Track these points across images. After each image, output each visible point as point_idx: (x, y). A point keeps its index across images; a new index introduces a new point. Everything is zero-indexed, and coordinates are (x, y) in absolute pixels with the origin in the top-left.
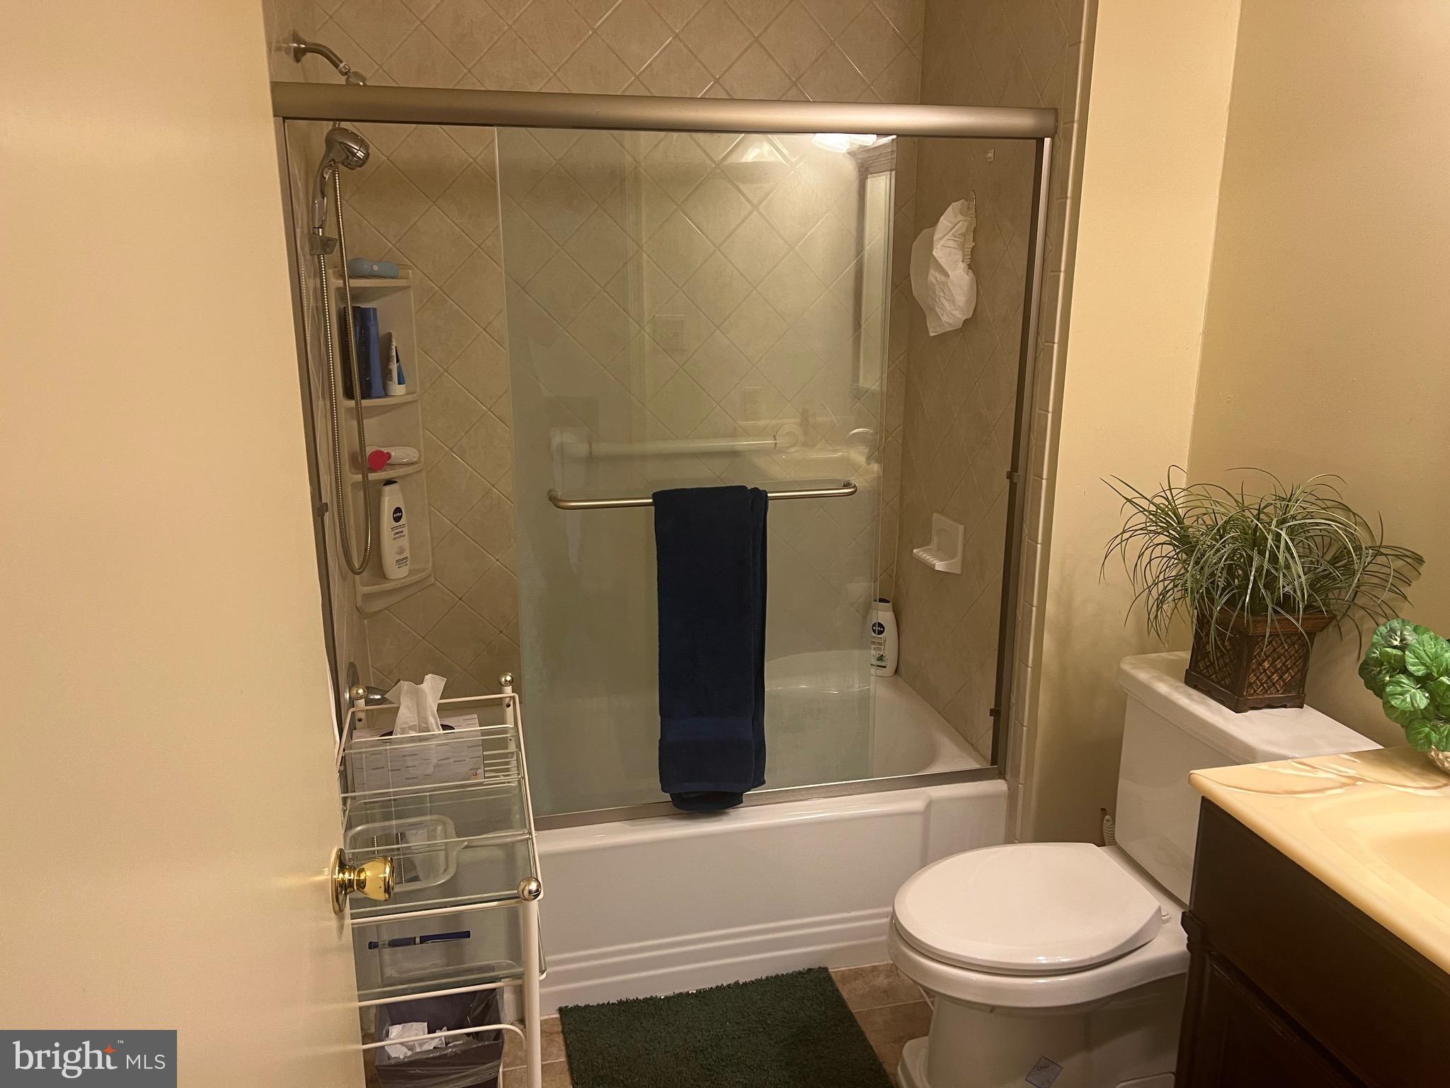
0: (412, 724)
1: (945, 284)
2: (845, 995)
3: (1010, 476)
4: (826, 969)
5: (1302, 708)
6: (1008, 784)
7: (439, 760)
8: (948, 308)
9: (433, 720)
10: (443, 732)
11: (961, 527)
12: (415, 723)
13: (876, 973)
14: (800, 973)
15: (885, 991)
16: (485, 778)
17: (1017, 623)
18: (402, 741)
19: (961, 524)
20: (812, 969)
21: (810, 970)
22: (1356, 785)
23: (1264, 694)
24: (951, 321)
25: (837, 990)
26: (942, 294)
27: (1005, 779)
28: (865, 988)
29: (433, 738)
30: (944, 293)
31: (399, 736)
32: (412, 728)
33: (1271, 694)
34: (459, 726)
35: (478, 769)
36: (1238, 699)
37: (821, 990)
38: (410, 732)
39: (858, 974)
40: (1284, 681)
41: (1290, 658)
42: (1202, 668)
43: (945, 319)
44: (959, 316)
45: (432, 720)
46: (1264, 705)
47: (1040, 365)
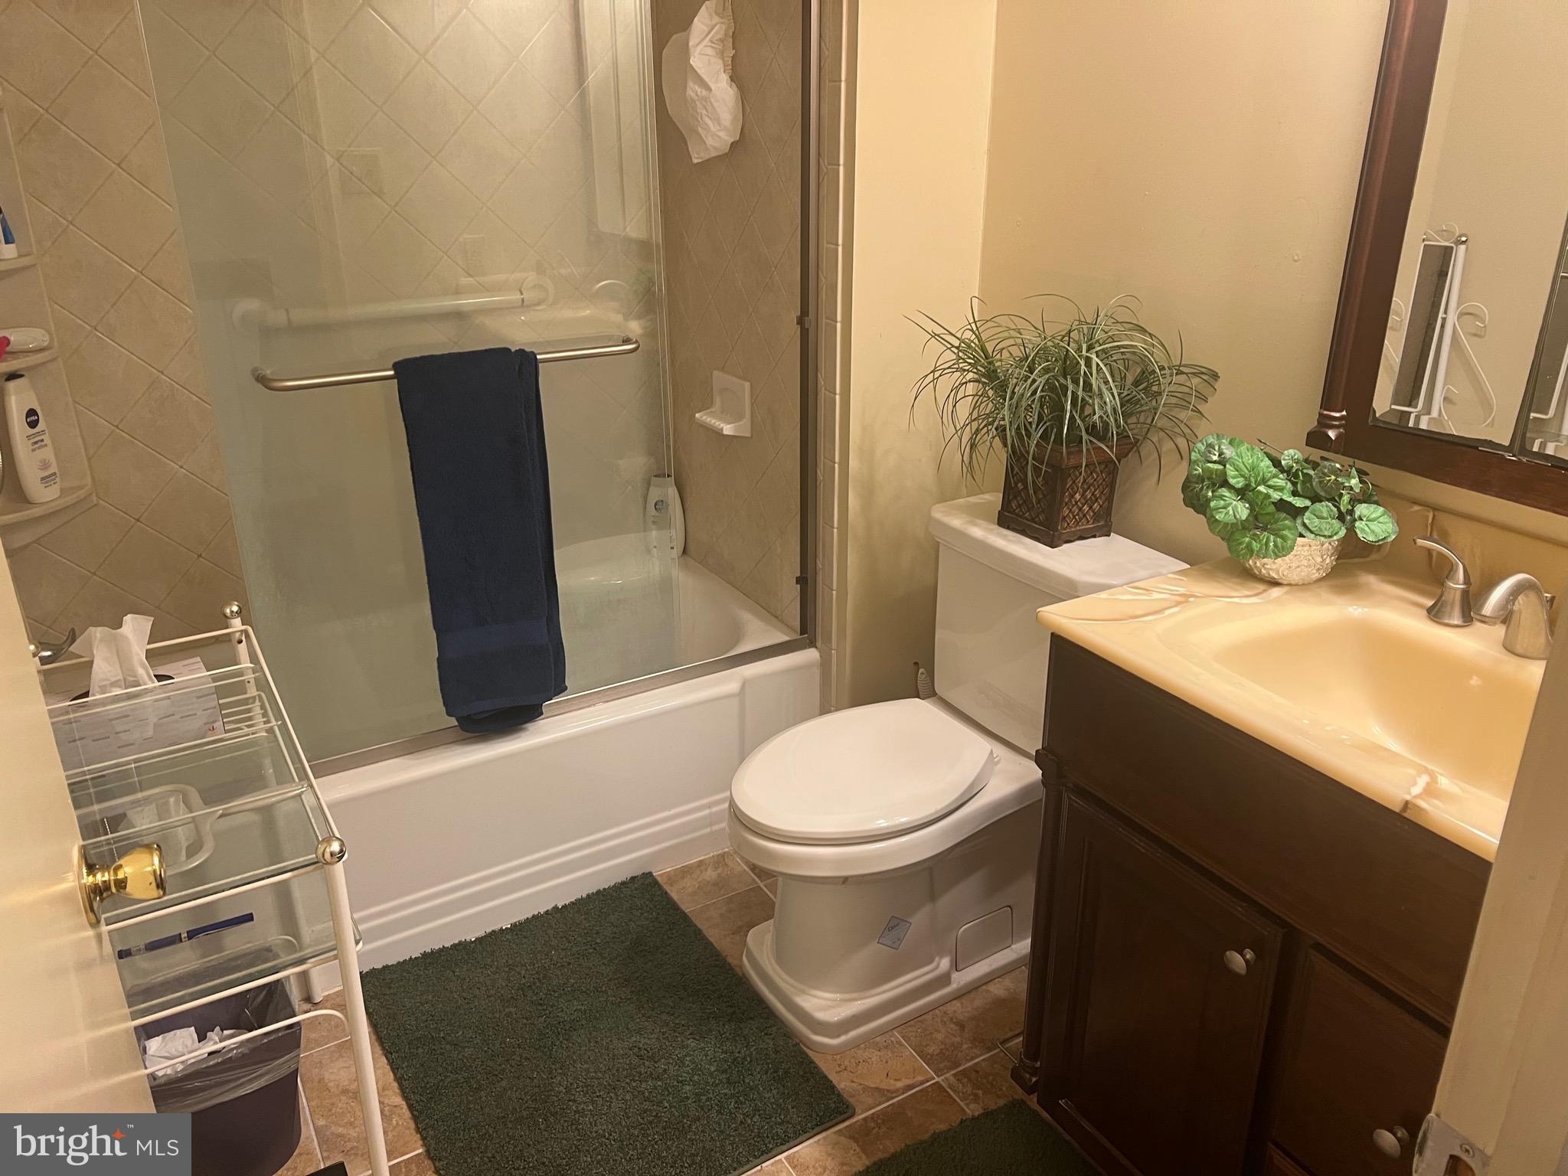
0: (113, 679)
1: (705, 99)
2: (674, 895)
3: (800, 321)
4: (650, 874)
5: (1109, 535)
6: (820, 652)
7: (160, 719)
8: (712, 128)
9: (144, 672)
10: (157, 684)
11: (747, 385)
12: (119, 678)
13: (703, 868)
14: (623, 883)
15: (716, 884)
16: (226, 732)
17: (818, 483)
18: (103, 703)
19: (746, 380)
20: (635, 877)
21: (633, 879)
22: (1190, 601)
23: (1075, 527)
24: (717, 145)
25: (666, 893)
26: (704, 112)
27: (816, 647)
28: (694, 886)
29: (147, 693)
30: (706, 109)
31: (99, 697)
32: (115, 684)
33: (1083, 525)
34: (180, 674)
35: (214, 722)
36: (1053, 535)
37: (648, 897)
38: (114, 689)
39: (685, 871)
40: (1093, 511)
41: (1099, 487)
42: (1014, 508)
43: (710, 141)
44: (726, 138)
45: (141, 671)
46: (1076, 538)
47: (824, 191)
